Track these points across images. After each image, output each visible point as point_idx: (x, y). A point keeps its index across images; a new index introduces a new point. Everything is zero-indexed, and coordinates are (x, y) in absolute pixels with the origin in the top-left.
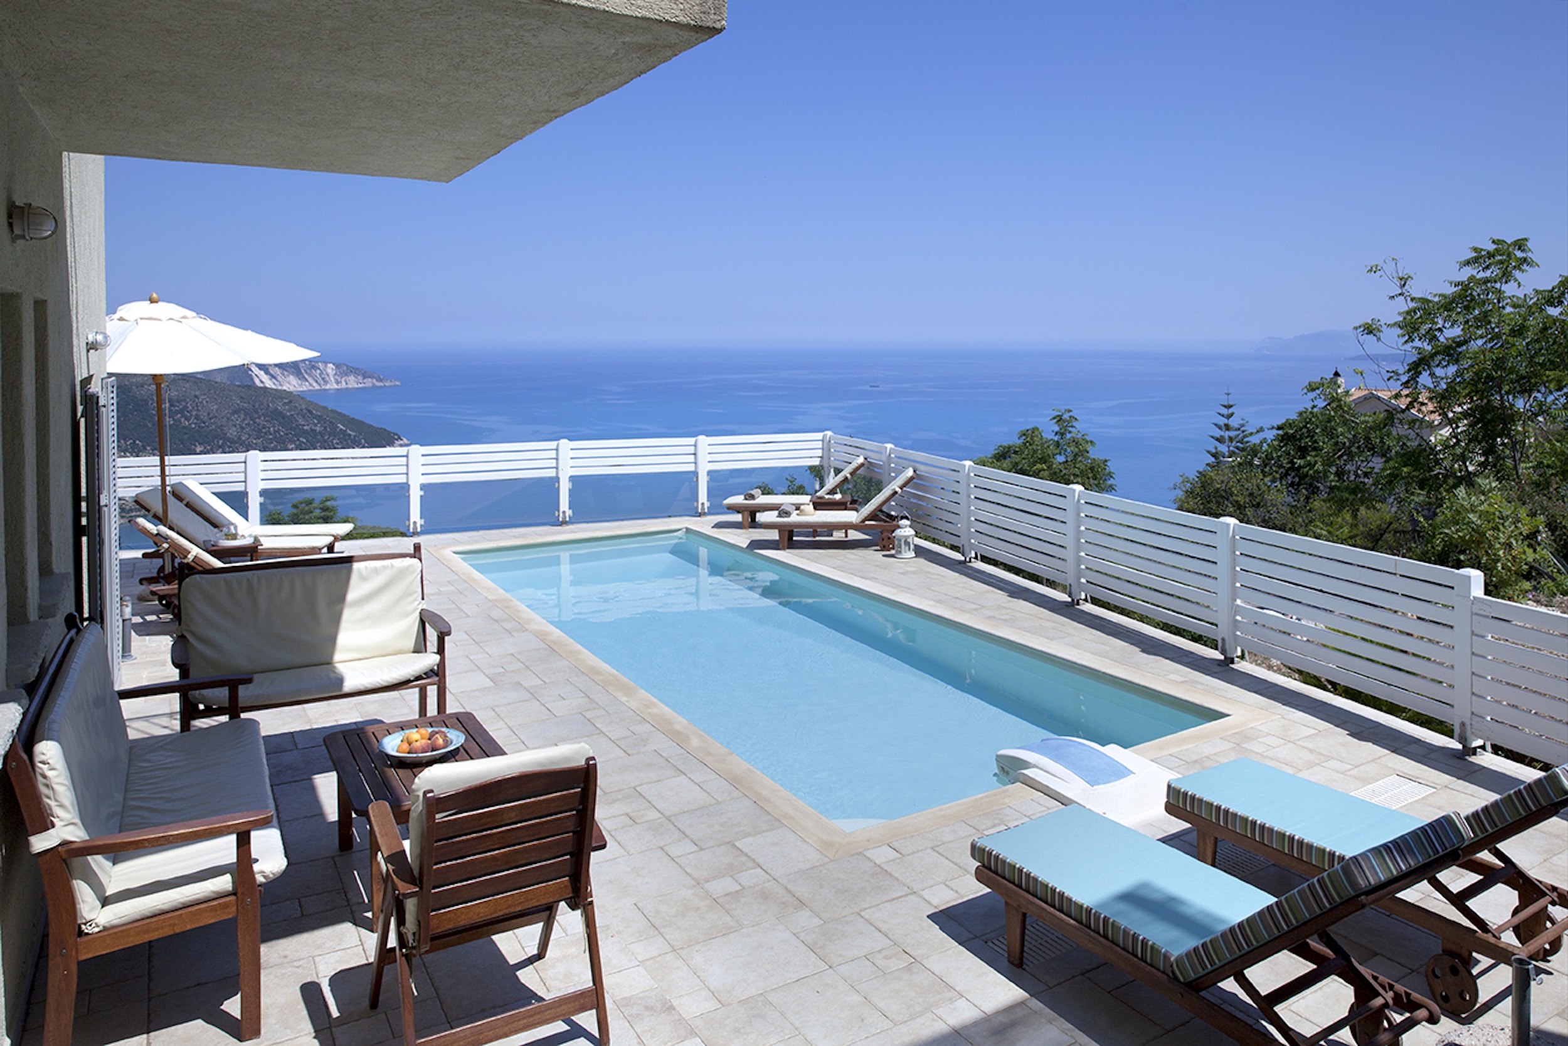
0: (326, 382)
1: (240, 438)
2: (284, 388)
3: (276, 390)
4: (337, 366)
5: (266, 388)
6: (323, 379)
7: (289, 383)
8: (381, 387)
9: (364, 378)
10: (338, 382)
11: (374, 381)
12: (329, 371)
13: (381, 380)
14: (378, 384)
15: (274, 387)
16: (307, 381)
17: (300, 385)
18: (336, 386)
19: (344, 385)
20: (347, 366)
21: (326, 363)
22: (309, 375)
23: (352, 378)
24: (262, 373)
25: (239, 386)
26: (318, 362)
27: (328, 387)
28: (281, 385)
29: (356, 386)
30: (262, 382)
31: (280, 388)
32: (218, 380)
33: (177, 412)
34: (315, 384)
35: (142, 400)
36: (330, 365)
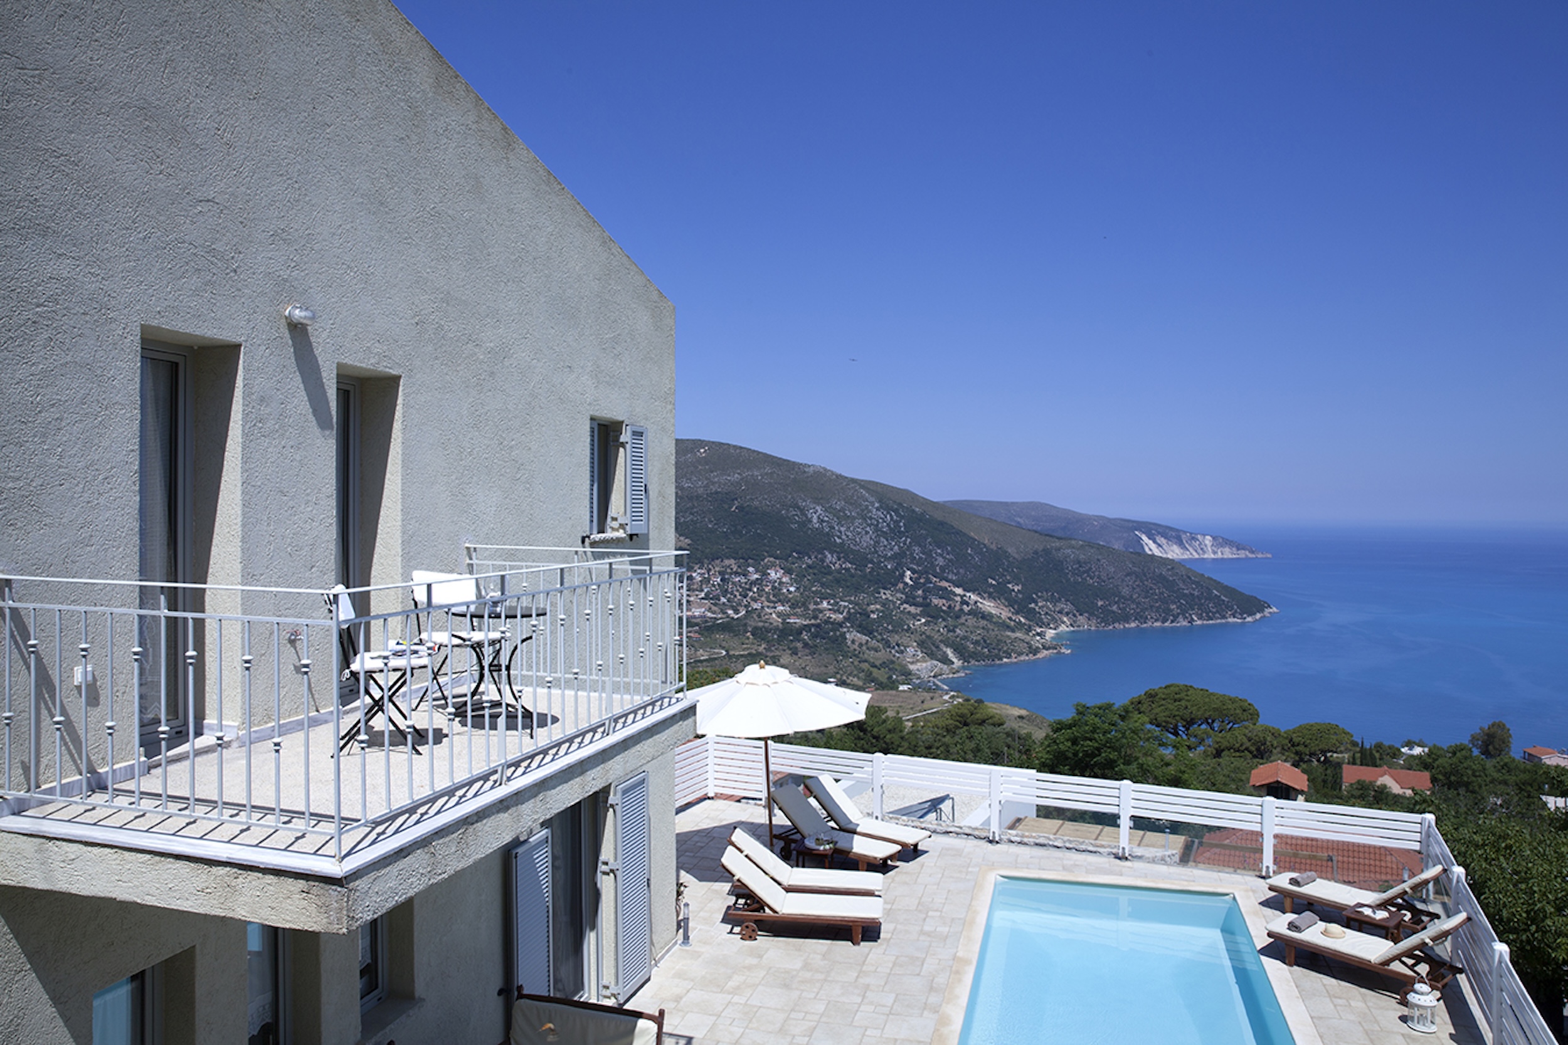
0: (1204, 552)
1: (1131, 597)
2: (1170, 556)
3: (1161, 557)
4: (1214, 538)
5: (1153, 555)
6: (1202, 549)
7: (1173, 551)
8: (1253, 558)
9: (1238, 549)
10: (1215, 553)
11: (1247, 553)
12: (1207, 542)
13: (1252, 552)
14: (1251, 556)
15: (1160, 555)
16: (1188, 550)
17: (1182, 554)
18: (1213, 556)
19: (1219, 555)
20: (1223, 538)
21: (1204, 535)
22: (1190, 545)
23: (1227, 550)
24: (1151, 542)
25: (1131, 553)
26: (1197, 534)
27: (1206, 556)
28: (1166, 553)
29: (1230, 556)
30: (1150, 550)
31: (1164, 556)
32: (1116, 547)
33: (1084, 572)
34: (1194, 553)
35: (1059, 561)
36: (1208, 537)
